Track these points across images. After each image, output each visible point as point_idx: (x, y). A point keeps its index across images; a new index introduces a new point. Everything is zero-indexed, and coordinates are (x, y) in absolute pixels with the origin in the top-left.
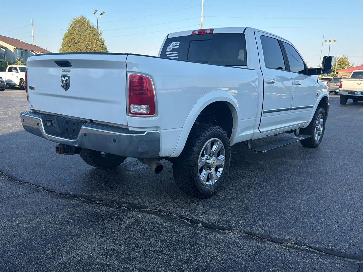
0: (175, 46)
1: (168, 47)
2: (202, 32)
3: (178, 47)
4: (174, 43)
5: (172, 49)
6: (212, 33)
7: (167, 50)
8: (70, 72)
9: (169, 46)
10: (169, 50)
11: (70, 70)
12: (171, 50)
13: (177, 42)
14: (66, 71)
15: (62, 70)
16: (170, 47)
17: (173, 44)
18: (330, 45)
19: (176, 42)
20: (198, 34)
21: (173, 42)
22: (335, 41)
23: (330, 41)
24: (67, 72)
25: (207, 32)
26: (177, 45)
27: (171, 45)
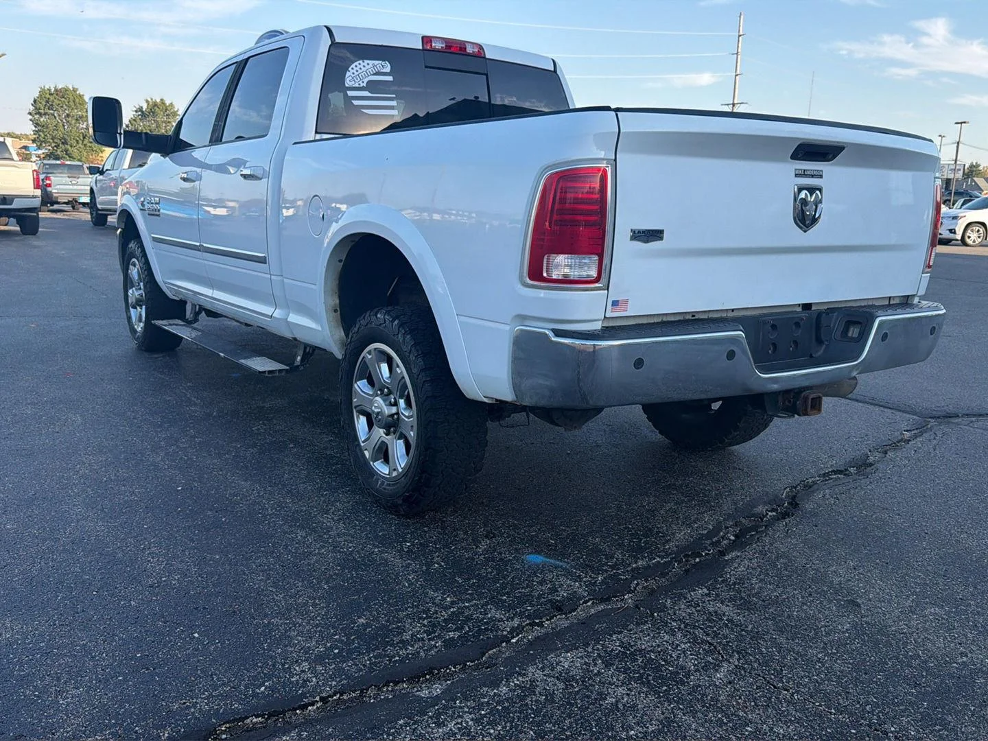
0: (374, 74)
1: (348, 74)
2: (455, 48)
3: (390, 78)
4: (371, 62)
5: (366, 80)
7: (349, 83)
8: (821, 176)
9: (350, 69)
10: (357, 85)
11: (822, 171)
12: (365, 85)
13: (379, 62)
14: (809, 173)
15: (796, 170)
16: (356, 73)
17: (367, 67)
19: (376, 62)
21: (363, 58)
24: (812, 176)
25: (469, 50)
26: (382, 71)
27: (356, 66)
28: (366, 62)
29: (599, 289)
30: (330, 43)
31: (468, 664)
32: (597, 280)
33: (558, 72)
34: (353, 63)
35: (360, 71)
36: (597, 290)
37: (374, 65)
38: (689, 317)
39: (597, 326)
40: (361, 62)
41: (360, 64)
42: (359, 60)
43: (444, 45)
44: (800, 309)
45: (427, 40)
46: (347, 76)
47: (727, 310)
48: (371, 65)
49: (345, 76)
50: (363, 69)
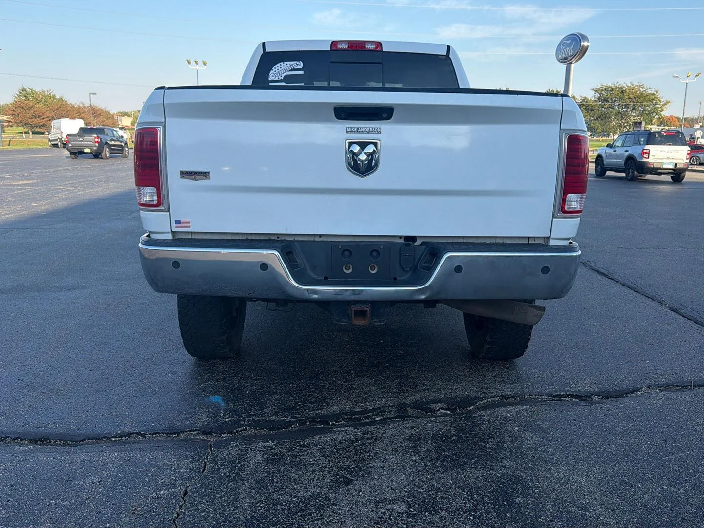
0: (290, 71)
1: (271, 72)
2: (357, 47)
3: (302, 72)
4: (289, 63)
5: (283, 76)
6: (381, 51)
7: (271, 78)
8: (379, 133)
9: (273, 69)
10: (277, 79)
12: (282, 78)
13: (296, 62)
14: (363, 130)
15: (348, 128)
16: (277, 71)
17: (286, 66)
18: (197, 70)
19: (292, 63)
20: (347, 50)
21: (283, 61)
22: (205, 64)
23: (196, 63)
24: (368, 133)
25: (369, 47)
26: (296, 68)
27: (278, 66)
28: (285, 63)
29: (162, 211)
30: (262, 52)
31: (68, 442)
32: (159, 204)
33: (450, 56)
34: (276, 64)
35: (280, 69)
36: (161, 212)
37: (291, 65)
38: (275, 238)
39: (169, 237)
40: (282, 63)
41: (281, 65)
42: (280, 62)
43: (347, 46)
44: (402, 240)
45: (334, 44)
46: (270, 73)
47: (314, 235)
48: (289, 65)
49: (269, 73)
50: (283, 68)
